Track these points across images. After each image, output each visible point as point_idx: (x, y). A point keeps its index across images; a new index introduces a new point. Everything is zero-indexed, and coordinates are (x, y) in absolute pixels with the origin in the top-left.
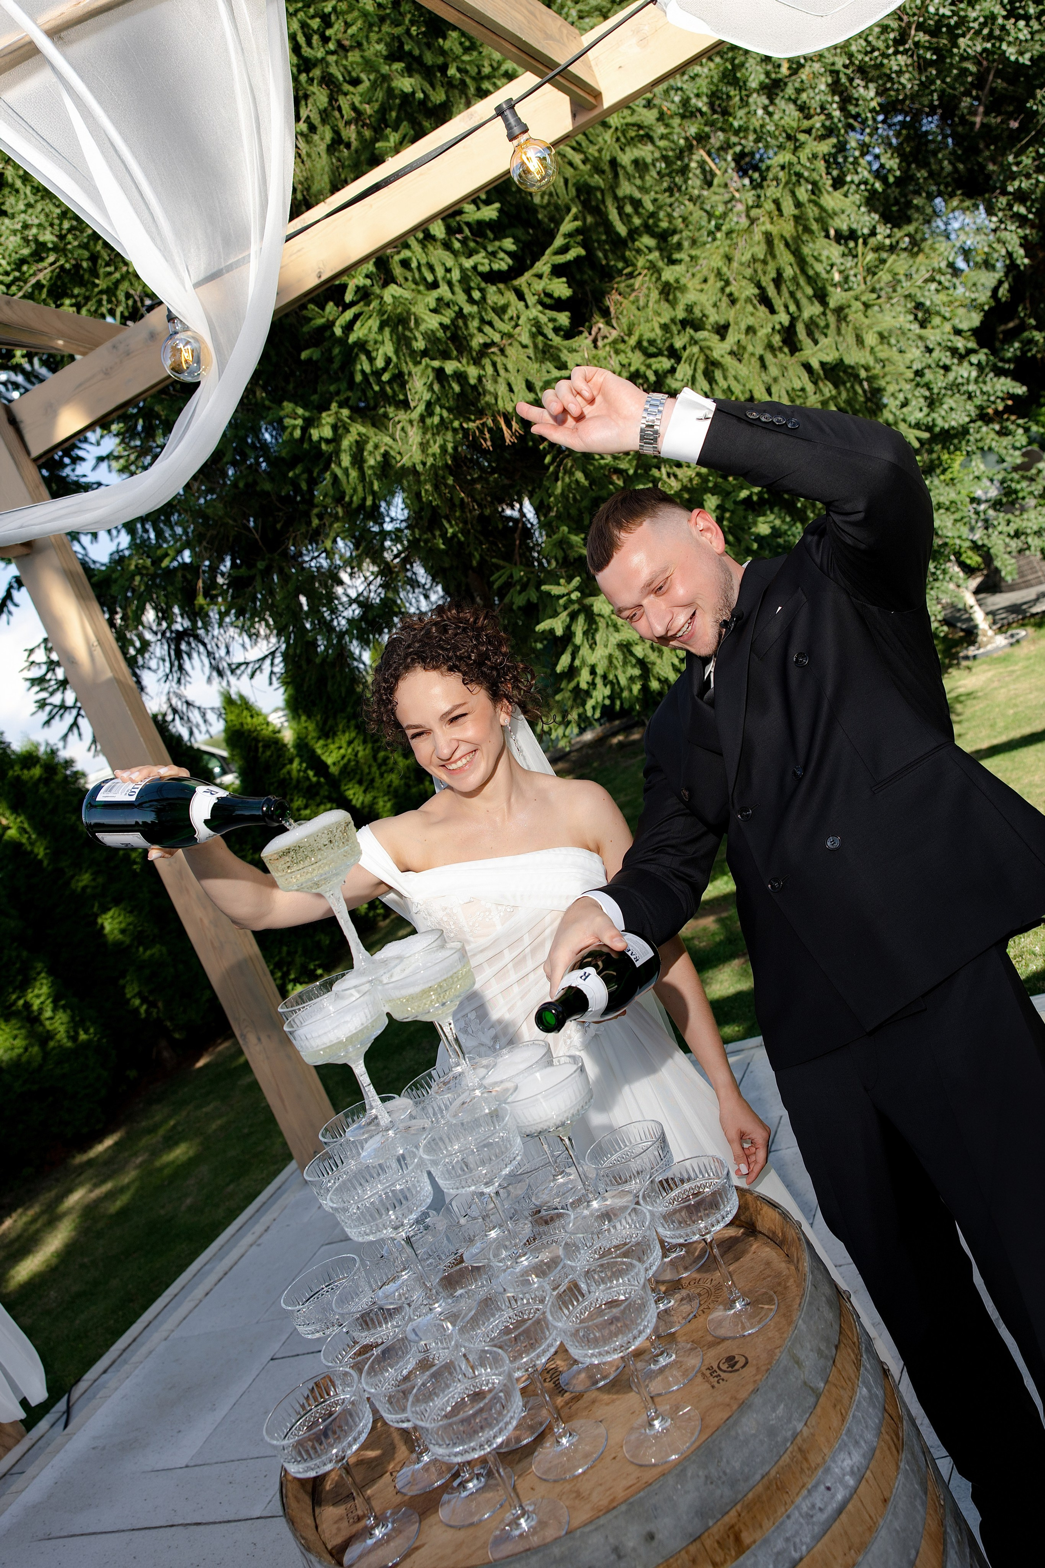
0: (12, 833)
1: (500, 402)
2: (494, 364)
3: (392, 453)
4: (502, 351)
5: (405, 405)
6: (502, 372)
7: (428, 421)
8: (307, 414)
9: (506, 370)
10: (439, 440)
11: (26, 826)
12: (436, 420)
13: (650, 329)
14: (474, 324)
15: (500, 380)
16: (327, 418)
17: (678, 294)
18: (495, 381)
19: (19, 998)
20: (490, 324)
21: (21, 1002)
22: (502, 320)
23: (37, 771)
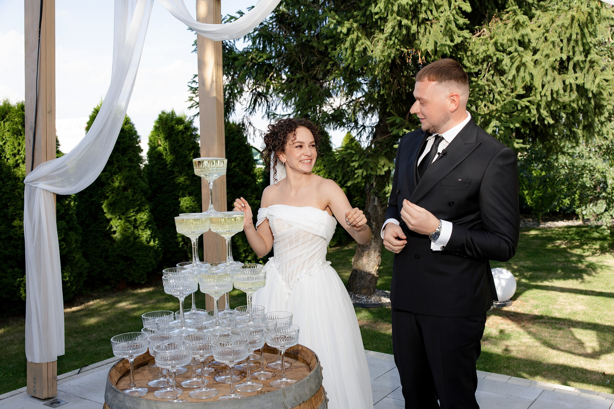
0: (161, 148)
1: (421, 46)
2: (426, 29)
3: (368, 49)
4: (432, 24)
5: (382, 31)
6: (427, 33)
7: (388, 41)
8: (340, 20)
9: (430, 33)
10: (389, 51)
11: (167, 148)
12: (392, 42)
13: (503, 39)
14: (424, 8)
15: (425, 36)
16: (347, 24)
17: (521, 28)
18: (423, 36)
19: (134, 216)
20: (431, 11)
21: (134, 218)
22: (437, 11)
23: (181, 127)
